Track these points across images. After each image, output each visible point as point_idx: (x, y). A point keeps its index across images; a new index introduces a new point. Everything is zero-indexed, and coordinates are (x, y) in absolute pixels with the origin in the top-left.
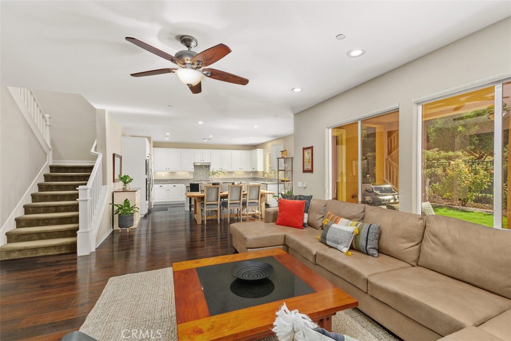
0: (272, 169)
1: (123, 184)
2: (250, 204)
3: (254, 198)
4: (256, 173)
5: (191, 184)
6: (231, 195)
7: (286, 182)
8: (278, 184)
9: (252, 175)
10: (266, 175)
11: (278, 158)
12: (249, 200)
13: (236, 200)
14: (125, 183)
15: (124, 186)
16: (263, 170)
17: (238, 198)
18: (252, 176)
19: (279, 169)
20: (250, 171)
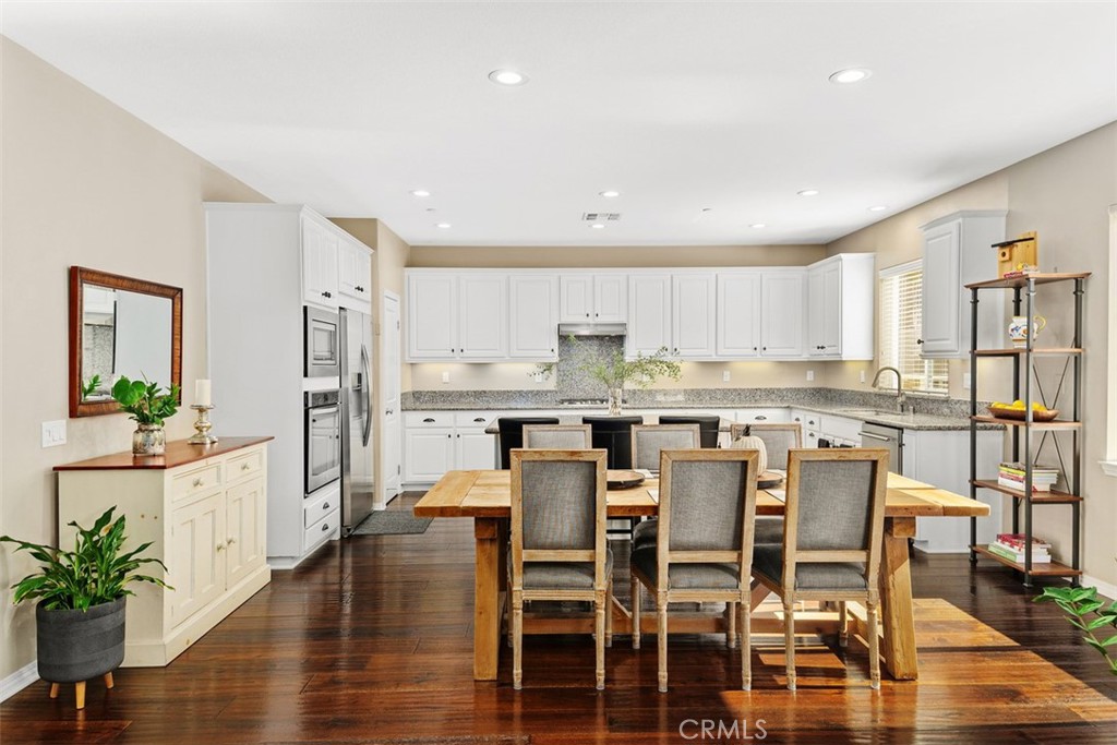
0: (930, 345)
1: (135, 425)
2: (809, 577)
3: (836, 541)
4: (832, 366)
5: (502, 422)
6: (677, 510)
7: (1036, 427)
8: (973, 430)
9: (810, 375)
10: (889, 382)
11: (975, 289)
12: (800, 548)
13: (713, 548)
14: (144, 420)
15: (140, 438)
16: (869, 357)
17: (726, 536)
18: (810, 380)
19: (980, 348)
20: (805, 357)
